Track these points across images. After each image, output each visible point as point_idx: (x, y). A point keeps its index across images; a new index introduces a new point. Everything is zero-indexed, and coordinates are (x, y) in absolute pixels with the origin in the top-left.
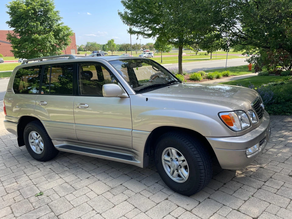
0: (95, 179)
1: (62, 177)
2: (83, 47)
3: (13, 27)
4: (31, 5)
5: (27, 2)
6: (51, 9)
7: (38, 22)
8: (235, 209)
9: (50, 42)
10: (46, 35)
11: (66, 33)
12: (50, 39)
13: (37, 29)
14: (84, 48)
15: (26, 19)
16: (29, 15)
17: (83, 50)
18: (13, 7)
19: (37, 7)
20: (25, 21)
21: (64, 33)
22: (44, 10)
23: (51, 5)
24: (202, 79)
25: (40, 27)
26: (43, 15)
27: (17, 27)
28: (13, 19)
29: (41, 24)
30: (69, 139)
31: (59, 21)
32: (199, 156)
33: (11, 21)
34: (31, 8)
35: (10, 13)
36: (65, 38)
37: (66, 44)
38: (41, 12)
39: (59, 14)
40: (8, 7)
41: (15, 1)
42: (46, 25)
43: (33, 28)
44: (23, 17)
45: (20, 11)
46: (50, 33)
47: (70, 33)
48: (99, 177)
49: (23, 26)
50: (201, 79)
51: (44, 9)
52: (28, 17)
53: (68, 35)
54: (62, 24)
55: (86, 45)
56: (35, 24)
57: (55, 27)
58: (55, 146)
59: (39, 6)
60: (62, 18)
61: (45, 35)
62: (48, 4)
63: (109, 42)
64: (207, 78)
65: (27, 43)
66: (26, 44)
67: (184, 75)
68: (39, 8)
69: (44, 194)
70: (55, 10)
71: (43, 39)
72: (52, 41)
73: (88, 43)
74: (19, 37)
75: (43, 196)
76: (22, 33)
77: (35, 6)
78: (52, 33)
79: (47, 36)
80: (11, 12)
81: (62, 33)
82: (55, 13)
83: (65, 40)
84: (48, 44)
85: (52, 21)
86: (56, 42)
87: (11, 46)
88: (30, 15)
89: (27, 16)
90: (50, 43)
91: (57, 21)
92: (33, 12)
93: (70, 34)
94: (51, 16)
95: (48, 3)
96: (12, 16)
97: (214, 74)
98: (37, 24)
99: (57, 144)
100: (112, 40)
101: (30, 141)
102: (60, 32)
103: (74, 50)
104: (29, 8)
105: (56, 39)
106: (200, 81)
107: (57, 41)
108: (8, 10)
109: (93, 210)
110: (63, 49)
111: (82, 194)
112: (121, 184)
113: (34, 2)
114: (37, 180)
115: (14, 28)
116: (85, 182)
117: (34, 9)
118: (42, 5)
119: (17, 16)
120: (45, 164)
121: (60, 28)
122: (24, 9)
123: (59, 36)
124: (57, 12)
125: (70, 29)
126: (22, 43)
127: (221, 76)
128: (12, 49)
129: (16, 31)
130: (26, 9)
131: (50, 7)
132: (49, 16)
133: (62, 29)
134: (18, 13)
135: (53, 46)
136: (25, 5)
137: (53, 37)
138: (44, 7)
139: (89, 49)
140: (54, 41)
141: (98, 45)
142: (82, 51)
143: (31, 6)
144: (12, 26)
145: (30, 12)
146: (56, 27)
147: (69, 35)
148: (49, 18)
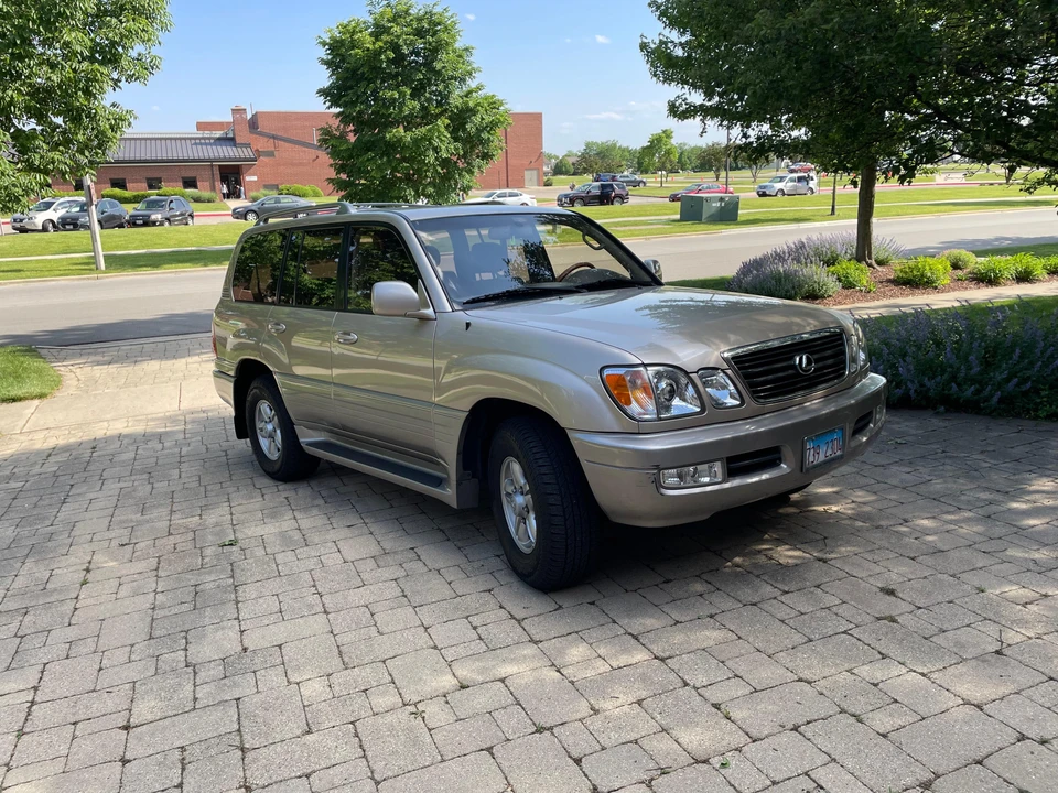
0: (365, 530)
1: (298, 517)
2: (571, 160)
3: (338, 105)
4: (389, 34)
5: (376, 25)
6: (447, 43)
7: (404, 89)
8: (630, 634)
9: (436, 150)
10: (427, 127)
11: (488, 119)
12: (436, 143)
13: (401, 111)
14: (573, 164)
15: (370, 81)
16: (380, 68)
17: (572, 170)
18: (338, 41)
19: (405, 40)
20: (368, 85)
21: (482, 119)
22: (425, 49)
23: (446, 29)
24: (947, 281)
25: (408, 102)
26: (424, 64)
27: (345, 105)
28: (337, 79)
29: (416, 94)
30: (336, 428)
31: (469, 81)
32: (554, 481)
33: (331, 87)
34: (387, 42)
35: (328, 63)
36: (485, 135)
37: (486, 156)
38: (418, 55)
39: (471, 59)
40: (324, 44)
41: (345, 22)
42: (427, 95)
43: (389, 108)
44: (363, 73)
45: (356, 54)
46: (439, 122)
47: (502, 119)
48: (373, 527)
49: (362, 103)
50: (945, 280)
51: (425, 43)
52: (378, 73)
53: (493, 126)
54: (479, 88)
55: (583, 154)
56: (396, 96)
57: (455, 99)
58: (301, 440)
59: (412, 37)
60: (477, 70)
61: (423, 130)
62: (439, 27)
63: (652, 142)
64: (974, 279)
65: (371, 154)
66: (368, 160)
67: (881, 263)
68: (412, 43)
69: (239, 545)
70: (459, 45)
71: (416, 141)
72: (443, 147)
73: (588, 146)
74: (352, 138)
75: (234, 548)
76: (361, 124)
77: (398, 37)
78: (442, 123)
79: (429, 130)
80: (330, 57)
81: (477, 119)
82: (460, 56)
83: (483, 142)
84: (431, 158)
85: (447, 81)
86: (456, 149)
87: (331, 166)
88: (384, 65)
89: (376, 70)
90: (437, 153)
91: (464, 80)
92: (392, 55)
93: (500, 122)
94: (444, 67)
95: (439, 24)
96: (333, 71)
97: (1007, 264)
98: (402, 94)
99: (307, 437)
100: (664, 132)
101: (259, 425)
102: (469, 117)
103: (535, 172)
104: (381, 44)
105: (456, 139)
106: (936, 288)
107: (459, 145)
108: (323, 53)
109: (314, 586)
110: (476, 170)
111: (313, 554)
112: (413, 549)
113: (398, 24)
114: (242, 517)
115: (339, 110)
116: (339, 533)
117: (396, 48)
118: (420, 33)
119: (347, 69)
120: (282, 486)
121: (471, 104)
122: (368, 49)
123: (465, 130)
124: (467, 49)
125: (502, 104)
126: (358, 156)
127: (1039, 272)
128: (332, 174)
129: (344, 118)
130: (371, 47)
131: (444, 36)
132: (438, 66)
133: (477, 104)
134: (352, 60)
135: (445, 163)
136: (371, 35)
137: (446, 134)
138: (424, 38)
139: (584, 168)
140: (447, 147)
141: (623, 150)
142: (566, 173)
143: (389, 38)
144: (334, 103)
145: (383, 57)
146: (459, 102)
147: (497, 124)
148: (438, 73)
